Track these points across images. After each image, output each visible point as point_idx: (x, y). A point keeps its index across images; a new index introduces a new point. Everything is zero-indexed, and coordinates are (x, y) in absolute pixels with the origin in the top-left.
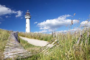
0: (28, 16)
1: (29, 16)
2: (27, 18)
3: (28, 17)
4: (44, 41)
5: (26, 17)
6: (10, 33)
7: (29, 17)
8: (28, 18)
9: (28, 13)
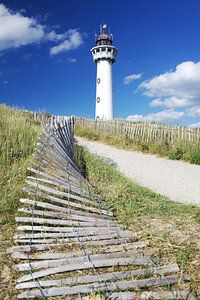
0: (103, 50)
1: (109, 50)
2: (99, 59)
3: (105, 54)
4: (188, 164)
5: (96, 56)
6: (38, 124)
7: (110, 55)
8: (104, 59)
9: (105, 36)
